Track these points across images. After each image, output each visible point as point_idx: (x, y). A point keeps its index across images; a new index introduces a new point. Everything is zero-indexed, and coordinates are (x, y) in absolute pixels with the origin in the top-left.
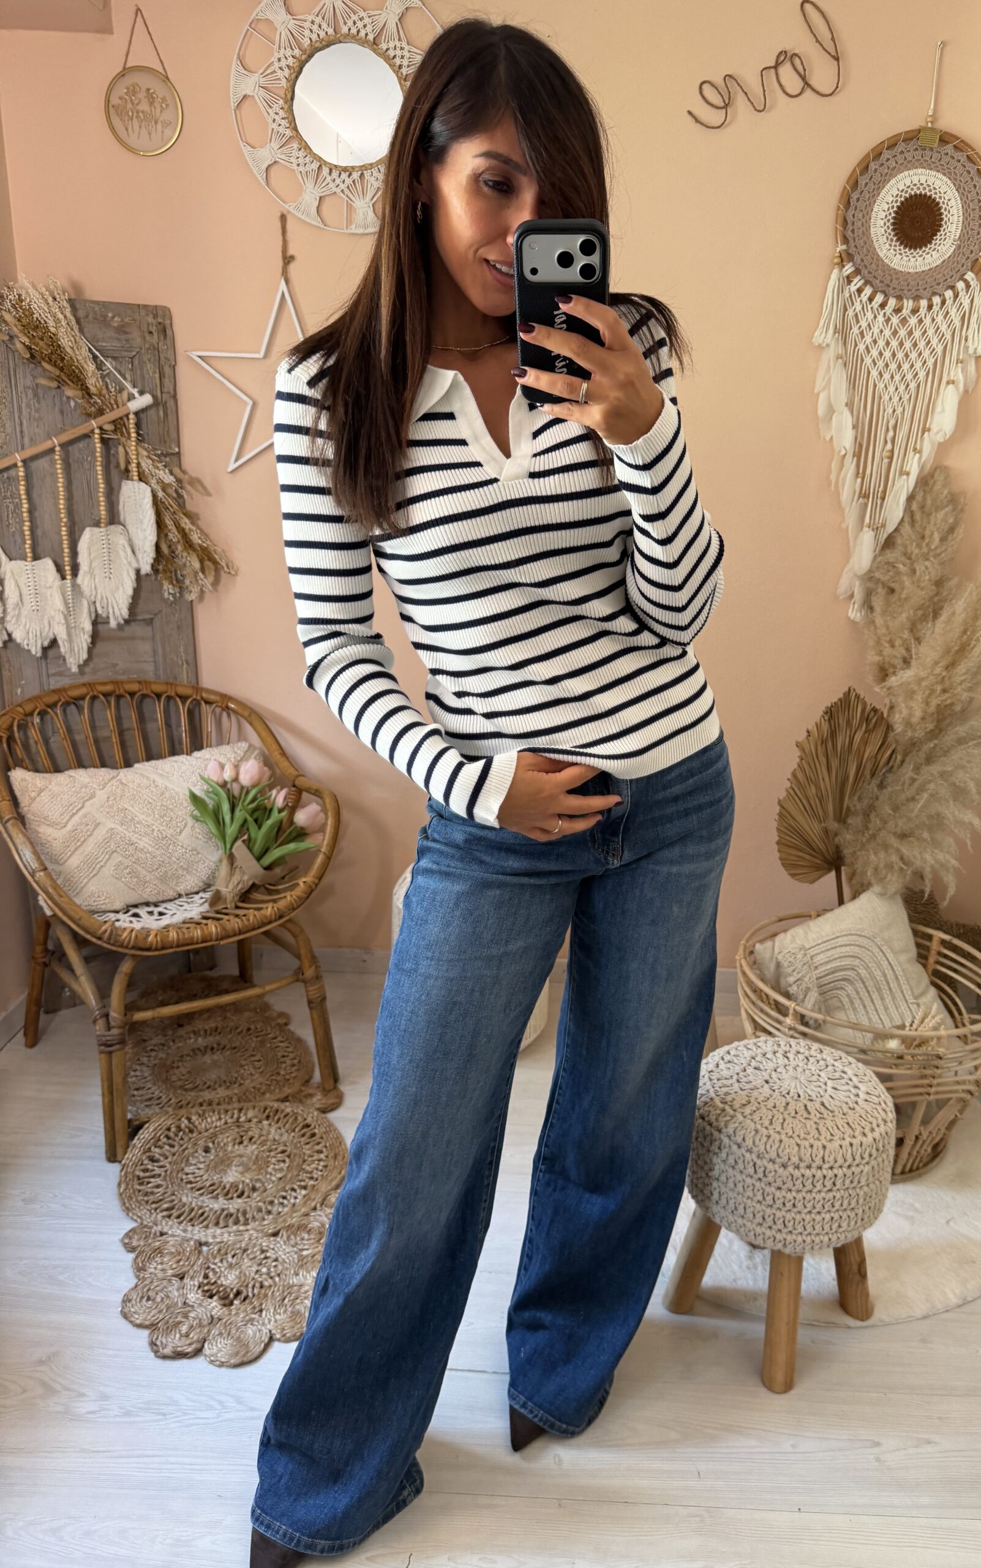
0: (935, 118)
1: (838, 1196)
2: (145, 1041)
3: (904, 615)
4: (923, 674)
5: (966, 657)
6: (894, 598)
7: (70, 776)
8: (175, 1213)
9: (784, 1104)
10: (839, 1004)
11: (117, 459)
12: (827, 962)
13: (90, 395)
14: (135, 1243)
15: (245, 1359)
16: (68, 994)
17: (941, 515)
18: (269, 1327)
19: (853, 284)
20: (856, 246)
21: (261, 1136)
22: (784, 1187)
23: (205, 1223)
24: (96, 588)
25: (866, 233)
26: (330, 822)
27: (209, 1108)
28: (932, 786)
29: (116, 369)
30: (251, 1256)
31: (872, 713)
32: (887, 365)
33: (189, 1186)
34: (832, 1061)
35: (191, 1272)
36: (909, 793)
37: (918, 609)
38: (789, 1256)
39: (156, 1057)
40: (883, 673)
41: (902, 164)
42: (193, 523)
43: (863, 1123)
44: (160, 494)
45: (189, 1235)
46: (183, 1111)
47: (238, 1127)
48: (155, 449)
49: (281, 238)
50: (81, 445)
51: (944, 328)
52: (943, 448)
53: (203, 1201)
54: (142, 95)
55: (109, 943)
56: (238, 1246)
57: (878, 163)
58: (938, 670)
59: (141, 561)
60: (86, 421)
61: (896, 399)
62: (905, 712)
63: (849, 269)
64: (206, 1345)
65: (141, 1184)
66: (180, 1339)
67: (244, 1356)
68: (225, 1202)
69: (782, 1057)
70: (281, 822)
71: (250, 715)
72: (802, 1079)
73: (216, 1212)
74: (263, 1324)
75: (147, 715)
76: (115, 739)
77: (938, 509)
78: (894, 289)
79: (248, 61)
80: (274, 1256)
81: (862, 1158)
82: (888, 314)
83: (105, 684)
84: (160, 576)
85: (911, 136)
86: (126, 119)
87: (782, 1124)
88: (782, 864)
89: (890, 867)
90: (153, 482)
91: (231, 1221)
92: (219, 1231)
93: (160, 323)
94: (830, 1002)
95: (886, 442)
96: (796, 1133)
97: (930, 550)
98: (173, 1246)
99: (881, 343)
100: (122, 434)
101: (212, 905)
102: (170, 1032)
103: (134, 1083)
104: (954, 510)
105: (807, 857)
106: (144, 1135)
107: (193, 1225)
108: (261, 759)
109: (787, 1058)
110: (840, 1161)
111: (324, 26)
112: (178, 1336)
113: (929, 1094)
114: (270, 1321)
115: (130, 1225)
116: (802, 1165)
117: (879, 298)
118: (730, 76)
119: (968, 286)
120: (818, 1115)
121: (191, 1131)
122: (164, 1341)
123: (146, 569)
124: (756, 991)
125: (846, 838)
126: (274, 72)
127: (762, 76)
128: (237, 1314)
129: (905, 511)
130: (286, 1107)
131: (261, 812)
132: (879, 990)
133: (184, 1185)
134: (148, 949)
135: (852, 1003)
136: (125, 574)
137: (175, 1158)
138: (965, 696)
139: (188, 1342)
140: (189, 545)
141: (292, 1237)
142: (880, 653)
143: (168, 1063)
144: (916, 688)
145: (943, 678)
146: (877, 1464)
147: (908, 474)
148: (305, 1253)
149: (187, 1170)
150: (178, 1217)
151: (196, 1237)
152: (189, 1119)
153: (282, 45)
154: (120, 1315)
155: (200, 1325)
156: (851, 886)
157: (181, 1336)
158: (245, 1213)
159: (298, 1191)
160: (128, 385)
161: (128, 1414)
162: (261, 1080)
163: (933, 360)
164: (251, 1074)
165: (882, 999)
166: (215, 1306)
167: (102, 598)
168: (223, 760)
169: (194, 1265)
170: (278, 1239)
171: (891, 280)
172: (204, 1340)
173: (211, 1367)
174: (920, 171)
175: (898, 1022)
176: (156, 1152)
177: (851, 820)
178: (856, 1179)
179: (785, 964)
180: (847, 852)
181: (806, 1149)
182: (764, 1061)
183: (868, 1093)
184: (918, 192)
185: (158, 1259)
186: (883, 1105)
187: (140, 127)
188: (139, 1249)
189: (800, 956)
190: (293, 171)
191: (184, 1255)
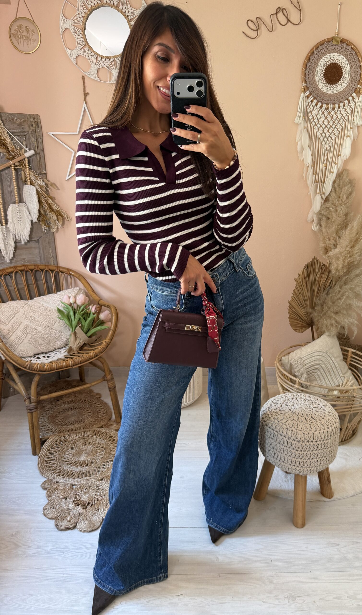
0: (338, 33)
1: (319, 452)
2: (44, 407)
3: (333, 228)
4: (342, 250)
5: (358, 243)
6: (329, 221)
7: (9, 304)
8: (61, 474)
9: (297, 418)
10: (315, 379)
11: (21, 176)
12: (309, 363)
13: (9, 151)
14: (46, 487)
15: (93, 529)
16: (12, 390)
17: (346, 188)
18: (102, 516)
19: (309, 99)
20: (310, 84)
21: (93, 442)
22: (299, 450)
23: (74, 477)
24: (15, 228)
25: (314, 78)
26: (114, 318)
27: (72, 432)
28: (347, 293)
29: (19, 140)
30: (93, 489)
31: (323, 266)
32: (323, 130)
33: (66, 463)
34: (314, 401)
35: (70, 496)
36: (338, 297)
37: (339, 225)
38: (302, 476)
39: (49, 413)
40: (327, 250)
41: (326, 51)
42: (53, 201)
43: (328, 424)
44: (39, 190)
45: (68, 482)
46: (62, 434)
47: (84, 439)
48: (37, 172)
49: (83, 86)
50: (6, 171)
51: (345, 115)
52: (346, 162)
53: (72, 469)
54: (24, 29)
55: (29, 370)
56: (87, 485)
57: (317, 51)
58: (348, 249)
59: (33, 217)
60: (8, 162)
61: (327, 144)
62: (336, 266)
63: (307, 93)
64: (77, 525)
65: (47, 463)
66: (67, 523)
67: (93, 527)
68: (81, 468)
69: (295, 400)
70: (94, 318)
71: (79, 277)
72: (304, 408)
73: (78, 472)
74: (100, 515)
75: (38, 278)
76: (26, 288)
77: (345, 186)
78: (325, 100)
79: (66, 14)
80: (102, 488)
81: (328, 437)
82: (323, 110)
83: (21, 266)
84: (41, 222)
85: (330, 40)
86: (18, 39)
87: (297, 426)
88: (291, 326)
89: (332, 325)
90: (36, 185)
91: (84, 475)
92: (79, 480)
93: (36, 121)
94: (311, 378)
95: (324, 160)
96: (303, 429)
97: (342, 202)
98: (62, 487)
99: (321, 122)
100: (23, 166)
101: (69, 352)
102: (54, 403)
103: (41, 424)
104: (351, 186)
105: (300, 323)
106: (47, 444)
107: (69, 478)
108: (85, 294)
109: (297, 400)
110: (320, 439)
112: (66, 521)
113: (351, 411)
114: (102, 513)
115: (44, 479)
116: (305, 441)
117: (320, 104)
118: (259, 18)
119: (353, 99)
120: (310, 422)
121: (66, 441)
122: (61, 524)
123: (35, 220)
124: (283, 375)
125: (315, 314)
126: (77, 19)
127: (271, 17)
128: (89, 511)
129: (332, 187)
130: (102, 430)
131: (86, 315)
132: (329, 372)
133: (64, 462)
134: (45, 371)
135: (319, 378)
136: (27, 222)
137: (60, 452)
138: (358, 258)
139: (70, 524)
140: (52, 210)
142: (325, 243)
143: (54, 415)
144: (339, 256)
145: (350, 252)
146: (338, 552)
147: (333, 173)
149: (65, 457)
150: (63, 475)
151: (71, 483)
152: (64, 437)
153: (80, 8)
154: (42, 515)
155: (75, 517)
156: (317, 333)
157: (68, 521)
158: (89, 472)
159: (109, 462)
161: (49, 553)
162: (91, 420)
163: (341, 128)
164: (87, 418)
165: (331, 375)
166: (80, 508)
167: (18, 232)
168: (69, 295)
169: (70, 494)
170: (103, 481)
171: (324, 97)
172: (77, 522)
173: (80, 532)
174: (334, 54)
175: (337, 384)
176: (52, 450)
177: (316, 308)
178: (326, 445)
179: (293, 364)
180: (315, 320)
181: (307, 435)
182: (289, 402)
183: (329, 412)
184: (333, 62)
185: (56, 492)
186: (335, 416)
187: (24, 42)
188: (48, 489)
189: (299, 361)
190: (86, 59)
191: (66, 490)
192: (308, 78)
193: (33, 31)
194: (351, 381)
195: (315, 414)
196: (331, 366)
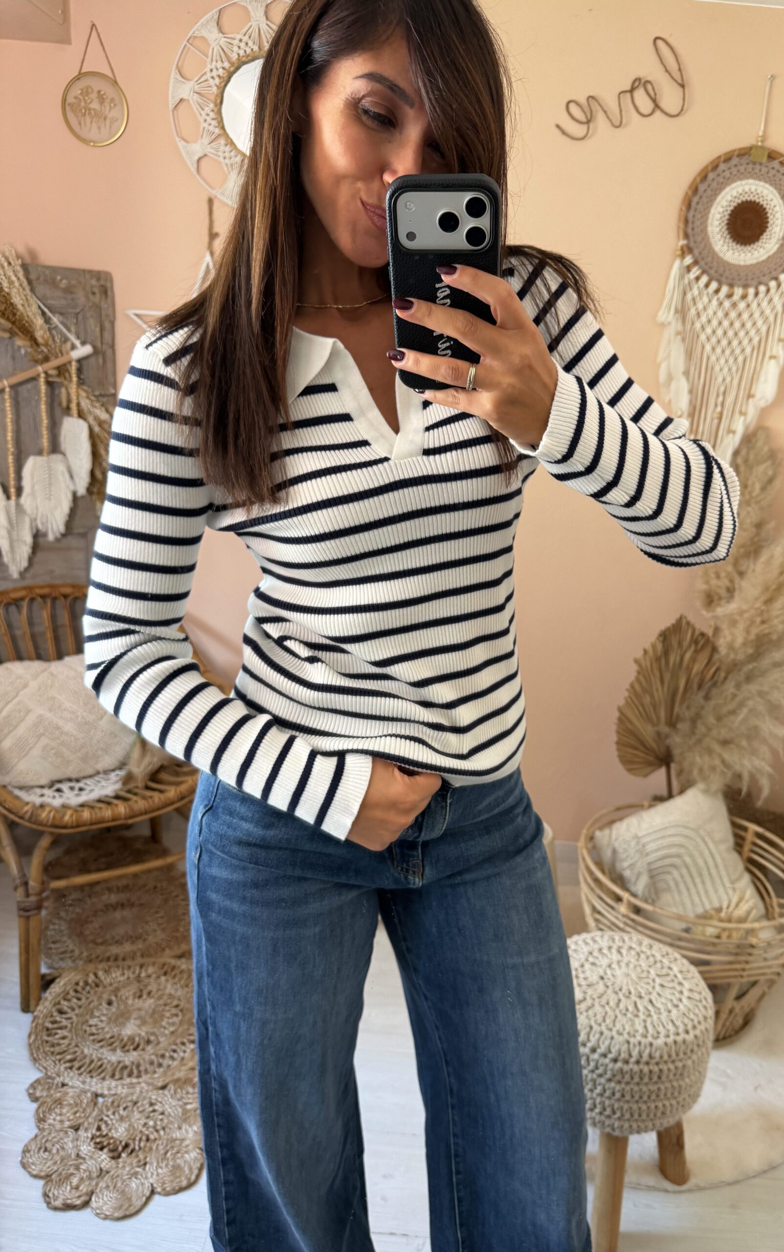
0: (764, 138)
1: (662, 1087)
2: (64, 897)
4: (745, 607)
7: (7, 669)
8: (77, 1064)
9: (616, 1001)
10: (666, 887)
11: (60, 398)
12: (656, 850)
13: (38, 345)
14: (38, 1094)
15: (127, 1213)
17: (761, 468)
18: (151, 1181)
19: (692, 273)
21: (158, 990)
23: (102, 1075)
24: (37, 508)
25: (704, 230)
27: (115, 963)
28: (750, 702)
29: (62, 323)
30: (141, 1109)
31: (700, 637)
32: (719, 342)
33: (92, 1038)
34: (660, 957)
35: (86, 1124)
36: (731, 707)
38: (617, 1137)
40: (710, 600)
41: (735, 175)
43: (686, 1020)
44: (97, 429)
45: (87, 1087)
46: (91, 967)
47: (139, 982)
48: (93, 391)
49: (207, 218)
50: (29, 386)
51: (768, 311)
52: (764, 412)
53: (103, 1054)
54: (94, 95)
55: (30, 823)
56: (130, 1098)
57: (715, 173)
58: (758, 605)
59: (77, 484)
60: (34, 367)
61: (726, 370)
62: (729, 638)
63: (688, 260)
64: (93, 1199)
65: (49, 1035)
66: (70, 1191)
67: (127, 1210)
68: (122, 1054)
69: (615, 953)
72: (634, 976)
73: (113, 1064)
74: (146, 1178)
75: (78, 614)
76: (49, 635)
77: (759, 463)
78: (727, 278)
79: (186, 71)
80: (160, 1110)
81: (685, 1054)
82: (721, 299)
83: (42, 587)
84: (94, 497)
85: (744, 153)
86: (80, 115)
87: (614, 1021)
88: (620, 760)
89: (712, 768)
90: (91, 419)
91: (126, 1073)
92: (114, 1083)
93: (102, 286)
94: (659, 887)
97: (751, 497)
98: (72, 1097)
99: (715, 323)
100: (65, 378)
101: (124, 783)
102: (87, 889)
103: (52, 936)
104: (772, 464)
105: (642, 755)
106: (55, 989)
107: (92, 1077)
109: (620, 953)
110: (666, 1057)
111: (250, 43)
112: (69, 1188)
113: (741, 977)
114: (152, 1174)
115: (35, 1075)
117: (714, 285)
118: (590, 97)
120: (646, 1012)
121: (97, 986)
122: (56, 1193)
123: (82, 491)
124: (594, 878)
125: (676, 740)
126: (207, 80)
127: (619, 98)
128: (124, 1167)
132: (701, 875)
133: (86, 1037)
134: (65, 827)
135: (678, 888)
136: (63, 495)
137: (81, 1010)
138: (780, 627)
139: (77, 1195)
141: (179, 1091)
142: (707, 585)
143: (84, 917)
144: (738, 618)
145: (762, 612)
147: (734, 432)
148: (189, 1107)
149: (92, 1022)
150: (79, 1068)
151: (93, 1089)
152: (96, 975)
153: (214, 58)
154: (19, 1165)
155: (90, 1178)
156: (679, 781)
157: (72, 1188)
158: (138, 1066)
159: (188, 1044)
160: (72, 338)
162: (162, 936)
163: (757, 338)
164: (155, 931)
165: (703, 883)
166: (104, 1156)
167: (43, 515)
169: (89, 1116)
170: (166, 1092)
171: (724, 271)
172: (92, 1193)
173: (97, 1219)
174: (751, 181)
175: (716, 905)
176: (65, 1005)
177: (680, 726)
178: (679, 1072)
179: (620, 850)
180: (676, 752)
181: (634, 1045)
182: (600, 957)
183: (691, 990)
184: (749, 199)
185: (57, 1111)
186: (704, 1002)
187: (91, 122)
188: (41, 1100)
189: (633, 844)
190: (220, 163)
191: (81, 1106)
192: (693, 229)
193: (112, 100)
194: (747, 901)
195: (659, 995)
196: (706, 863)
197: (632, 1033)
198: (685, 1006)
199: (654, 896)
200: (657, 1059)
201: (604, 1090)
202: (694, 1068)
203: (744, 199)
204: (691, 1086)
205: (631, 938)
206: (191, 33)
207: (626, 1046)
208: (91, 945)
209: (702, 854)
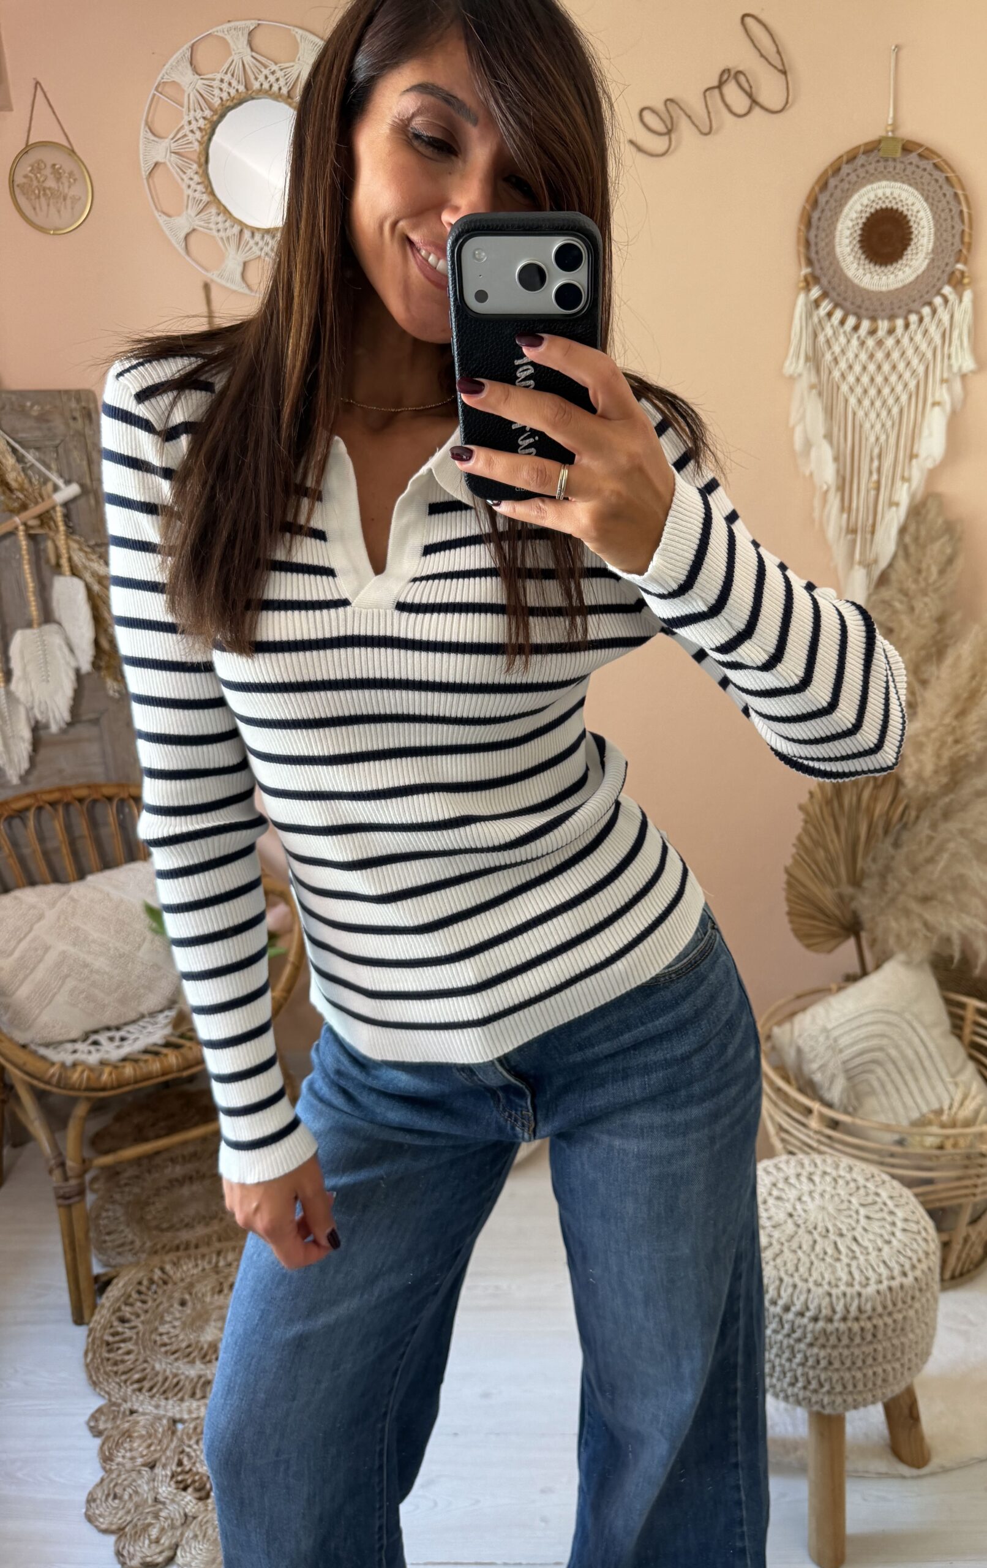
0: (895, 126)
1: (880, 1348)
4: (931, 725)
5: (977, 705)
8: (147, 1385)
9: (811, 1243)
11: (47, 554)
12: (853, 1043)
13: (11, 490)
14: (101, 1426)
17: (936, 546)
19: (822, 308)
20: (821, 268)
23: (180, 1395)
24: (32, 694)
25: (832, 252)
27: (185, 1252)
28: (952, 845)
29: (39, 460)
32: (865, 392)
33: (163, 1349)
34: (863, 1180)
35: (163, 1460)
36: (928, 853)
37: (921, 651)
38: (831, 1419)
39: (129, 1192)
41: (863, 178)
43: (902, 1259)
44: (96, 587)
45: (162, 1412)
46: (156, 1260)
47: (217, 1273)
48: (87, 540)
49: (206, 308)
50: (7, 542)
51: (923, 347)
52: (933, 475)
53: (178, 1368)
54: (48, 171)
55: (59, 1087)
57: (838, 178)
59: (80, 659)
60: (10, 518)
61: (878, 426)
62: (915, 767)
63: (815, 292)
64: (179, 1553)
65: (109, 1351)
66: (149, 1546)
68: (202, 1366)
72: (831, 1209)
73: (192, 1380)
75: (98, 821)
76: (65, 850)
77: (933, 539)
78: (867, 310)
79: (158, 127)
81: (904, 1302)
82: (862, 337)
83: (50, 792)
84: (103, 673)
85: (872, 148)
86: (33, 197)
87: (810, 1270)
88: (795, 934)
89: (913, 933)
90: (88, 576)
92: (195, 1404)
93: (84, 408)
94: (860, 1091)
95: (871, 473)
96: (826, 1280)
97: (928, 585)
98: (144, 1427)
99: (857, 368)
100: (50, 528)
101: (176, 1026)
102: (145, 1162)
103: (105, 1226)
104: (951, 539)
105: (822, 925)
106: (113, 1292)
107: (167, 1399)
109: (813, 1181)
110: (880, 1309)
111: (234, 83)
112: (147, 1542)
115: (97, 1402)
116: (838, 1316)
117: (851, 321)
118: (671, 100)
119: (946, 301)
120: (850, 1254)
121: (165, 1283)
122: (132, 1550)
123: (86, 667)
125: (863, 902)
126: (185, 136)
127: (705, 97)
129: (898, 545)
132: (912, 1069)
133: (157, 1348)
134: (103, 1089)
135: (883, 1087)
136: (63, 675)
137: (148, 1315)
138: (979, 746)
139: (158, 1550)
143: (143, 1199)
145: (954, 729)
147: (897, 505)
149: (162, 1329)
150: (151, 1389)
151: (170, 1414)
152: (162, 1270)
153: (191, 107)
154: (85, 1520)
155: (173, 1527)
157: (151, 1542)
160: (54, 477)
163: (914, 382)
165: (917, 1081)
166: (189, 1497)
167: (40, 702)
169: (166, 1449)
171: (863, 301)
172: (177, 1546)
174: (884, 183)
175: (936, 1106)
176: (127, 1311)
177: (866, 884)
178: (899, 1326)
179: (806, 1049)
180: (865, 917)
181: (838, 1298)
182: (786, 1188)
183: (906, 1220)
184: (884, 206)
185: (127, 1445)
186: (924, 1234)
187: (48, 205)
188: (106, 1433)
189: (821, 1039)
190: (213, 237)
191: (156, 1437)
192: (817, 252)
194: (974, 1098)
195: (865, 1230)
196: (917, 1053)
197: (833, 1282)
198: (900, 1241)
199: (855, 1103)
200: (869, 1313)
201: (806, 1358)
202: (918, 1319)
203: (878, 207)
204: (916, 1343)
205: (824, 1161)
206: (159, 78)
207: (827, 1299)
208: (154, 1232)
209: (910, 1043)
